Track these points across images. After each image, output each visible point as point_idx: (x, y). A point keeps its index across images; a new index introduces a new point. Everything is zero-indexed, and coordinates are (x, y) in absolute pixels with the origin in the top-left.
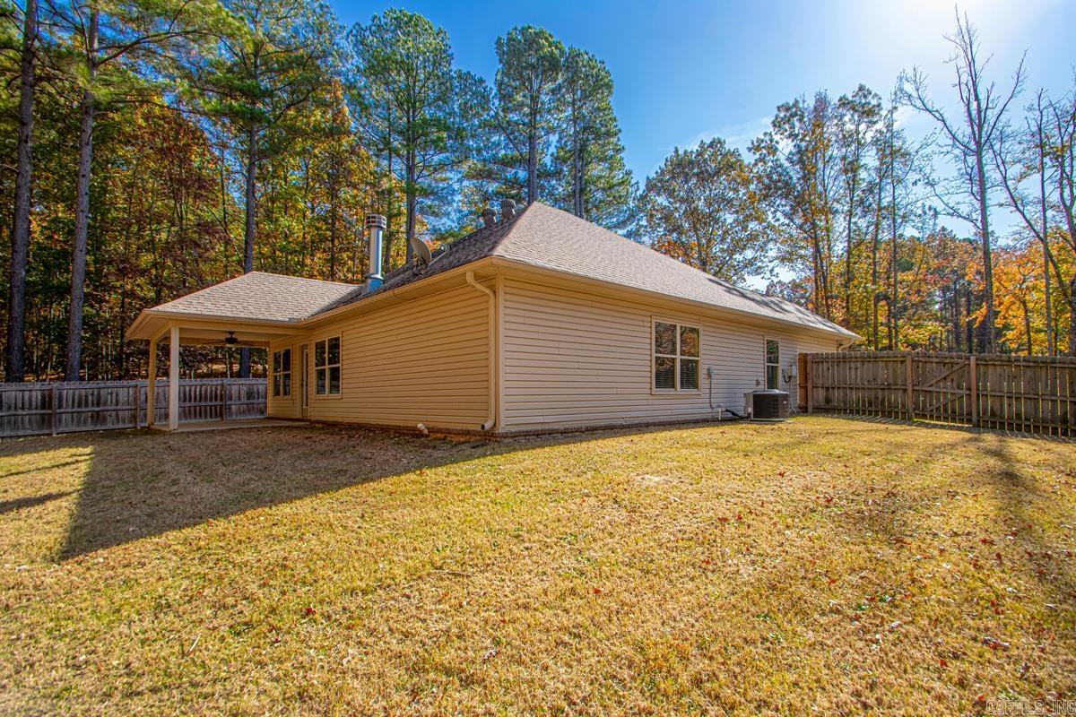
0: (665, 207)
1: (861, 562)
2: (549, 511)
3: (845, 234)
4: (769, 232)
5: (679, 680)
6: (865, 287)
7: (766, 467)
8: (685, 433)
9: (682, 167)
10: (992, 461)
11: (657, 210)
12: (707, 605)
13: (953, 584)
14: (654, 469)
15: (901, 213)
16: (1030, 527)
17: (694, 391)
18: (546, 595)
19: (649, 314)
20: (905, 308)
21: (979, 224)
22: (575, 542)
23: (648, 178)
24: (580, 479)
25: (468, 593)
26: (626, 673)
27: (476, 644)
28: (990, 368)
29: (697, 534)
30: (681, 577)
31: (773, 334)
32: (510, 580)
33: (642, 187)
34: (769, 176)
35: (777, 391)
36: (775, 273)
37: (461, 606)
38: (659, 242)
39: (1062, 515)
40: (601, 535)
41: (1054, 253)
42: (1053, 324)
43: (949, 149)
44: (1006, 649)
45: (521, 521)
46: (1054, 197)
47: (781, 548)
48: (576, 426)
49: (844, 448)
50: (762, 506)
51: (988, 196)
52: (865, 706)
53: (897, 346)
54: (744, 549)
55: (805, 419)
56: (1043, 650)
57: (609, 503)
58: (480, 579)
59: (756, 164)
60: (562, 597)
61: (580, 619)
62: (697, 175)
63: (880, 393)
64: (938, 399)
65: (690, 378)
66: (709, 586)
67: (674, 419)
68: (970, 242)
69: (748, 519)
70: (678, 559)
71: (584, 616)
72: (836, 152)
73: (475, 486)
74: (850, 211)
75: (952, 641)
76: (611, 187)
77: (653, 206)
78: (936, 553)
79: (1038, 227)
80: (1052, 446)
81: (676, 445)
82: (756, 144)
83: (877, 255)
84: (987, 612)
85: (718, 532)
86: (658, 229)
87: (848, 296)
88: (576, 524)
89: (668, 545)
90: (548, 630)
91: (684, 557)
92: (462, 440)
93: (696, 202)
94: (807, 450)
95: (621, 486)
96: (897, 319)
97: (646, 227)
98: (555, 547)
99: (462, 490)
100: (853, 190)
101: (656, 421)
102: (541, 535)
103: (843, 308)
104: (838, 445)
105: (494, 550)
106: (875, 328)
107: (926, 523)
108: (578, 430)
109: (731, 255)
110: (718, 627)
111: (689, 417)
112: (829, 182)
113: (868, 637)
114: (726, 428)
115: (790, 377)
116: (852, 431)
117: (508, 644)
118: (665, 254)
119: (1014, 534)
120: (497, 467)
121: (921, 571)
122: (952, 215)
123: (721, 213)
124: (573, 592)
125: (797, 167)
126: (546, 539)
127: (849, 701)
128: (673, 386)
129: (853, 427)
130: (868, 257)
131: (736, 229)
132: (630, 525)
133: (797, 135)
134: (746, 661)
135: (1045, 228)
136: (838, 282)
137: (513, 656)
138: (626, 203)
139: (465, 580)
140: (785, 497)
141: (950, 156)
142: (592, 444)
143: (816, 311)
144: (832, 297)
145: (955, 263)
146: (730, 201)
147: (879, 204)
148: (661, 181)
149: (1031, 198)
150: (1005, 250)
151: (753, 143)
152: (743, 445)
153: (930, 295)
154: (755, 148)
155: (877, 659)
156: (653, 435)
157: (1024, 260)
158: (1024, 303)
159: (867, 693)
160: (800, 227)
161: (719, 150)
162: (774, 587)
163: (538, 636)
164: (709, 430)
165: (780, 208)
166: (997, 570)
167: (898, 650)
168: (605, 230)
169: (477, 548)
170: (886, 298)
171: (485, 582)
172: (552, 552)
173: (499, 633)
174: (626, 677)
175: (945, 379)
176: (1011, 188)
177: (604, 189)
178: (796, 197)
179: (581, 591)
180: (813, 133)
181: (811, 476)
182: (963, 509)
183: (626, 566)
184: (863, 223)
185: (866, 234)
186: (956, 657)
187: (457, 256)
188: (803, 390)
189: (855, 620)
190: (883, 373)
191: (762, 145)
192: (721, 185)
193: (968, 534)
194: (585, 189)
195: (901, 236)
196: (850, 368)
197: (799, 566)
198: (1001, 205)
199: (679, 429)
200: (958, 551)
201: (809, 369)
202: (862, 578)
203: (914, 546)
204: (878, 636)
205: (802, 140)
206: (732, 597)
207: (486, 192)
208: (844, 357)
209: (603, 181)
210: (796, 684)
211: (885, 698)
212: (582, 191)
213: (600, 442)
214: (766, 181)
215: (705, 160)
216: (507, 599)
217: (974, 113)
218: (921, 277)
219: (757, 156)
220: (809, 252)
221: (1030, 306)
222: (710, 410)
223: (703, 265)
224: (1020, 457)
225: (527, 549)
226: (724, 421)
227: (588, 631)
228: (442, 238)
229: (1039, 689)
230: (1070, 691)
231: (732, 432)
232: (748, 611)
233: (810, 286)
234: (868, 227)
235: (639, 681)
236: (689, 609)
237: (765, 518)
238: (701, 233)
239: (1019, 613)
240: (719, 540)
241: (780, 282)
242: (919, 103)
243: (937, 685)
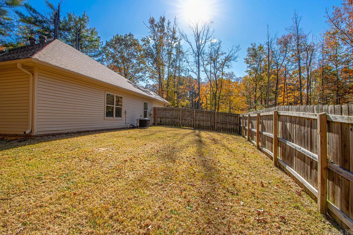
0: (113, 53)
1: (164, 168)
2: (56, 166)
3: (167, 72)
4: (146, 68)
5: (105, 218)
6: (172, 89)
7: (141, 142)
8: (116, 133)
9: (119, 40)
10: (197, 137)
11: (110, 54)
12: (117, 190)
13: (185, 171)
14: (103, 146)
15: (181, 69)
16: (203, 154)
17: (120, 118)
18: (51, 200)
19: (104, 90)
20: (181, 96)
21: (198, 75)
22: (67, 176)
23: (107, 41)
24: (72, 152)
25: (10, 207)
26: (84, 221)
27: (13, 227)
28: (198, 113)
29: (116, 167)
30: (109, 182)
31: (146, 100)
32: (34, 197)
33: (104, 44)
34: (147, 50)
35: (146, 119)
36: (148, 81)
37: (5, 212)
38: (110, 65)
39: (209, 150)
40: (79, 172)
41: (212, 85)
42: (211, 103)
43: (192, 54)
44: (195, 186)
45: (41, 171)
46: (213, 71)
47: (143, 168)
48: (72, 131)
49: (163, 135)
50: (138, 155)
51: (200, 68)
52: (161, 210)
53: (179, 106)
54: (131, 170)
55: (154, 127)
56: (203, 184)
57: (83, 160)
58: (17, 199)
59: (143, 46)
60: (59, 199)
61: (66, 206)
62: (124, 44)
63: (174, 119)
64: (187, 121)
65: (119, 113)
66: (119, 183)
67: (112, 128)
68: (196, 80)
69: (134, 160)
70: (108, 177)
71: (68, 204)
72: (166, 47)
73: (18, 159)
74: (169, 66)
75: (184, 186)
76: (92, 41)
77: (108, 52)
78: (182, 163)
79: (210, 78)
80: (209, 133)
81: (112, 137)
82: (143, 39)
83: (175, 80)
84: (192, 177)
85: (123, 165)
86: (110, 60)
87: (168, 91)
88: (68, 169)
89: (105, 172)
90: (51, 214)
91: (111, 175)
92: (13, 139)
93: (124, 54)
94: (154, 136)
95: (89, 153)
96: (179, 99)
97: (105, 59)
98: (57, 180)
99: (10, 161)
100: (170, 60)
101: (106, 129)
102: (51, 176)
103: (166, 94)
104: (161, 135)
105: (26, 185)
106: (174, 101)
107: (181, 155)
108: (73, 133)
109: (135, 74)
110: (121, 197)
111: (118, 127)
112: (164, 56)
113: (164, 189)
114: (130, 131)
115: (151, 114)
116: (166, 130)
117: (31, 223)
118: (112, 70)
119: (200, 156)
120: (31, 150)
121: (178, 168)
122: (192, 72)
123: (132, 59)
124: (64, 196)
125: (155, 49)
126: (53, 177)
127: (157, 210)
128: (113, 116)
129: (167, 129)
130: (173, 80)
131: (137, 65)
132: (91, 167)
133: (155, 40)
134: (128, 205)
135: (211, 79)
136: (165, 86)
137: (32, 228)
138: (98, 48)
139: (9, 201)
140: (146, 151)
141: (192, 56)
142: (79, 138)
143: (159, 95)
144: (163, 91)
145: (193, 85)
146: (135, 56)
147: (176, 66)
148: (112, 43)
149: (208, 70)
150: (203, 83)
151: (142, 38)
152: (135, 136)
153: (187, 93)
154: (143, 40)
155: (166, 195)
156: (104, 134)
157: (207, 86)
158: (206, 97)
159: (162, 206)
160: (155, 68)
161: (132, 38)
162: (139, 180)
163: (46, 217)
164: (124, 131)
165: (150, 61)
166: (195, 165)
167: (171, 192)
168: (89, 57)
169: (17, 186)
170: (177, 93)
171: (20, 200)
172: (56, 182)
173: (26, 220)
174: (84, 223)
175: (189, 116)
176: (205, 67)
177: (89, 41)
178: (154, 59)
179: (68, 195)
180: (160, 40)
181: (154, 144)
182: (190, 150)
183: (88, 182)
184: (172, 70)
185: (173, 73)
186: (184, 190)
187: (13, 55)
188: (154, 118)
189: (161, 185)
190: (175, 113)
191: (145, 40)
192: (132, 50)
193: (190, 157)
194: (81, 39)
195: (181, 75)
196: (167, 112)
197: (147, 172)
198: (202, 71)
199: (114, 131)
200: (187, 162)
201: (156, 112)
202: (164, 173)
203: (177, 162)
204: (166, 189)
205: (157, 41)
206: (126, 186)
207: (32, 30)
208: (165, 109)
209: (88, 38)
210: (143, 209)
211: (166, 206)
212: (79, 40)
213: (82, 137)
214: (146, 52)
215: (127, 40)
216: (31, 205)
217: (198, 45)
218: (185, 87)
219: (144, 43)
220: (158, 76)
221: (207, 98)
222: (125, 125)
223: (126, 76)
224: (203, 136)
225: (43, 182)
226: (130, 128)
227: (69, 210)
228: (6, 46)
229: (201, 195)
230: (207, 193)
231: (132, 132)
232: (131, 189)
233: (158, 87)
234: (173, 71)
235: (89, 223)
236: (111, 193)
237: (139, 159)
238: (125, 65)
239: (198, 176)
240: (123, 168)
241: (149, 84)
242: (186, 40)
243: (179, 199)
